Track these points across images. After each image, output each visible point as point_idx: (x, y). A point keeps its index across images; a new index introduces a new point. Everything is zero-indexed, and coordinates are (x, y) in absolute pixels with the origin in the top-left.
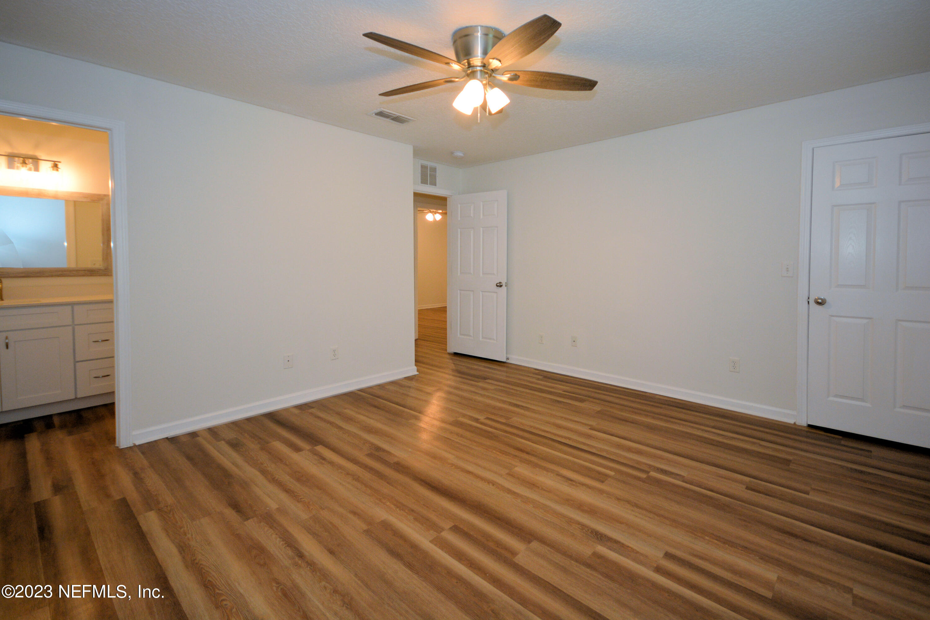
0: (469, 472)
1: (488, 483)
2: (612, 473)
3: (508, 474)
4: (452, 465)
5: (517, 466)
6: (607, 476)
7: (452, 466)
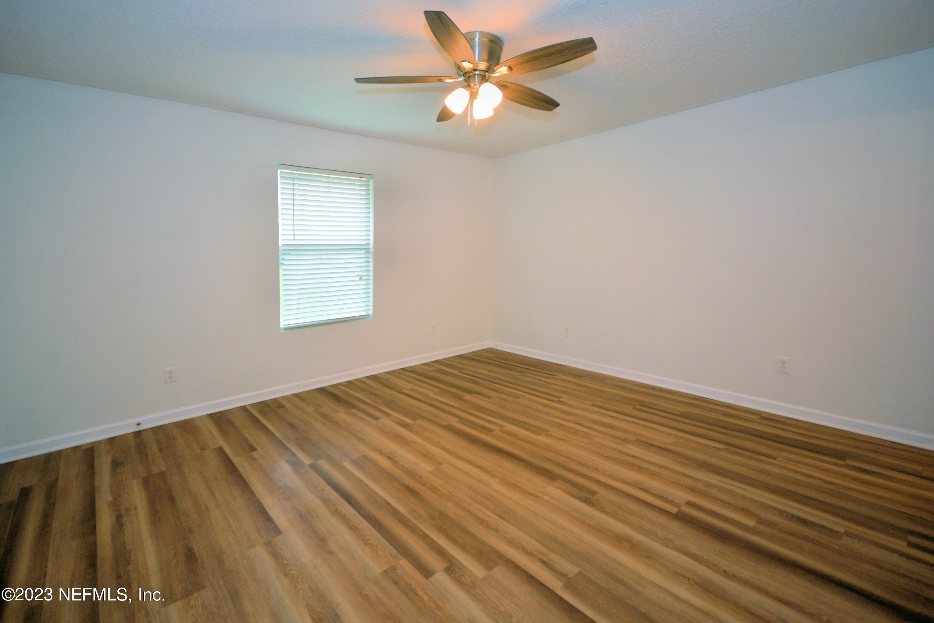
0: (478, 467)
1: (462, 457)
2: (347, 465)
3: (441, 464)
4: (494, 476)
5: (429, 472)
6: (355, 463)
7: (494, 474)
